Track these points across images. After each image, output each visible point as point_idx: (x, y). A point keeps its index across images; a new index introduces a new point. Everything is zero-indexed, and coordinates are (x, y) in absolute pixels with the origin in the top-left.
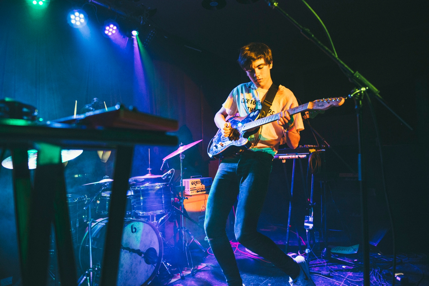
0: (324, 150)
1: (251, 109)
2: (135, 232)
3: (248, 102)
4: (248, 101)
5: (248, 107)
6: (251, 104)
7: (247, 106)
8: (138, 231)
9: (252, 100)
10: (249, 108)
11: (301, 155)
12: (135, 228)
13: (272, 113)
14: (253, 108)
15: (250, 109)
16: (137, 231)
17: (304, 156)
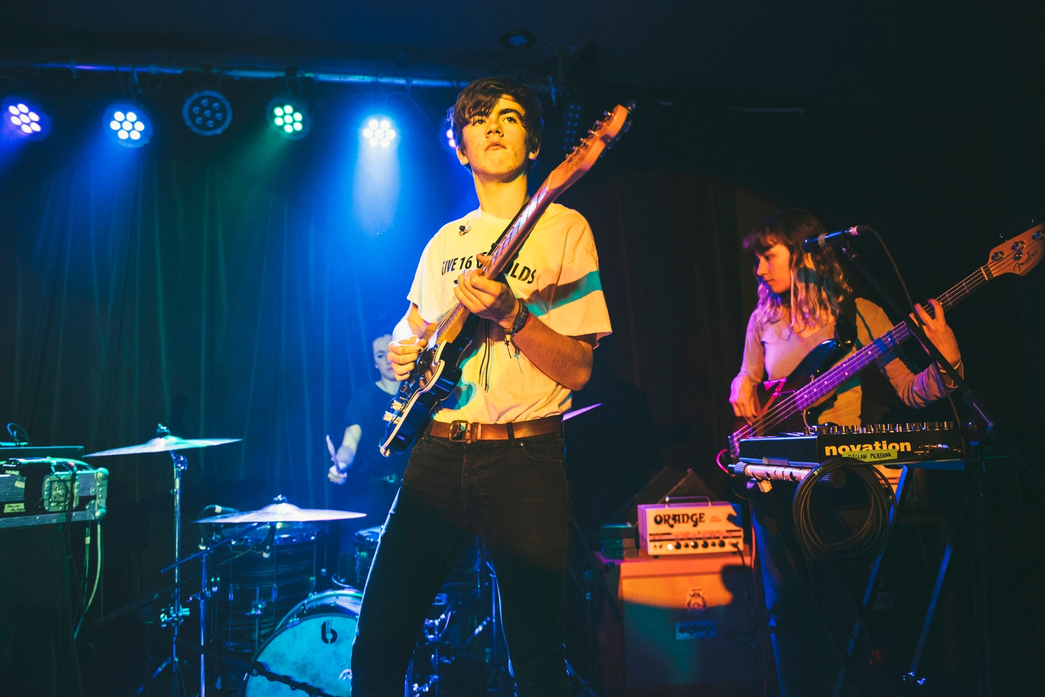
2: (333, 640)
3: (454, 267)
4: (454, 264)
6: (461, 268)
8: (341, 641)
9: (464, 259)
12: (334, 632)
16: (338, 639)
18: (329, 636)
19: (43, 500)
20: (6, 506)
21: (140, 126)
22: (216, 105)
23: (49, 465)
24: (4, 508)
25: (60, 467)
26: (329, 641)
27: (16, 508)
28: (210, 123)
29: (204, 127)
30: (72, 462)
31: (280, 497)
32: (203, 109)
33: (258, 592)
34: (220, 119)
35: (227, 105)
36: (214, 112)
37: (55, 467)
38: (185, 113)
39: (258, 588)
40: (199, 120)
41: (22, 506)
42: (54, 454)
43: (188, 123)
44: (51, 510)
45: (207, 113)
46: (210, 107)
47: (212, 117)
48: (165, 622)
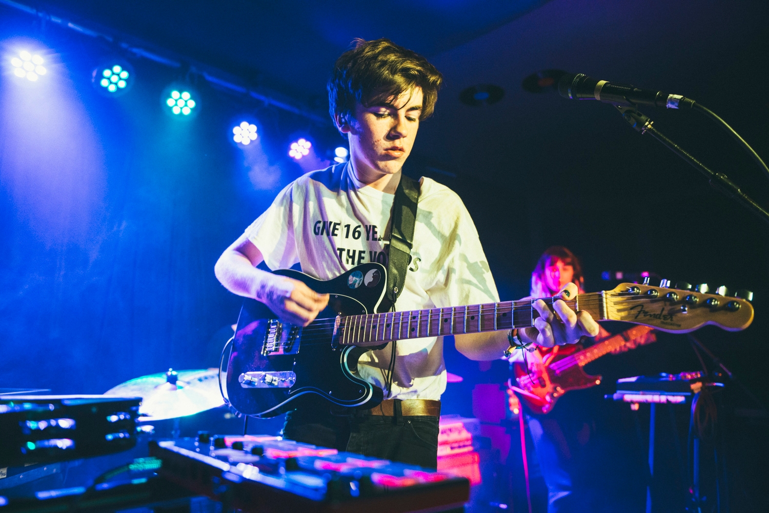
0: (721, 385)
1: (351, 254)
3: (336, 232)
4: (335, 229)
5: (338, 249)
6: (347, 237)
7: (338, 246)
9: (348, 226)
10: (341, 250)
11: (673, 396)
13: (415, 263)
14: (354, 251)
15: (344, 254)
17: (680, 399)
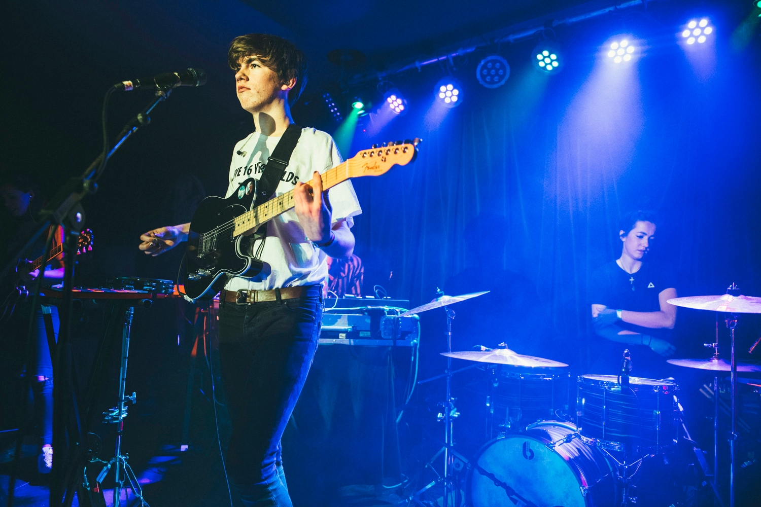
2: (531, 457)
12: (531, 451)
16: (534, 457)
18: (528, 454)
19: (380, 331)
20: (361, 332)
21: (456, 92)
22: (498, 65)
23: (383, 310)
24: (359, 333)
25: (391, 312)
26: (528, 457)
27: (366, 334)
28: (496, 79)
29: (492, 82)
30: (397, 309)
31: (503, 344)
32: (489, 70)
33: (507, 412)
34: (502, 74)
35: (505, 62)
36: (497, 70)
37: (387, 312)
38: (478, 76)
39: (508, 409)
40: (488, 78)
41: (369, 333)
42: (389, 304)
43: (481, 82)
44: (385, 337)
45: (493, 72)
46: (493, 67)
47: (497, 74)
48: (440, 418)
